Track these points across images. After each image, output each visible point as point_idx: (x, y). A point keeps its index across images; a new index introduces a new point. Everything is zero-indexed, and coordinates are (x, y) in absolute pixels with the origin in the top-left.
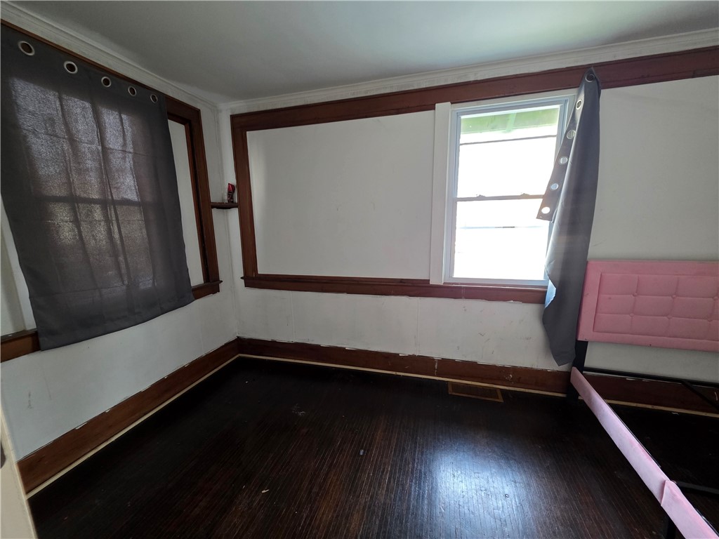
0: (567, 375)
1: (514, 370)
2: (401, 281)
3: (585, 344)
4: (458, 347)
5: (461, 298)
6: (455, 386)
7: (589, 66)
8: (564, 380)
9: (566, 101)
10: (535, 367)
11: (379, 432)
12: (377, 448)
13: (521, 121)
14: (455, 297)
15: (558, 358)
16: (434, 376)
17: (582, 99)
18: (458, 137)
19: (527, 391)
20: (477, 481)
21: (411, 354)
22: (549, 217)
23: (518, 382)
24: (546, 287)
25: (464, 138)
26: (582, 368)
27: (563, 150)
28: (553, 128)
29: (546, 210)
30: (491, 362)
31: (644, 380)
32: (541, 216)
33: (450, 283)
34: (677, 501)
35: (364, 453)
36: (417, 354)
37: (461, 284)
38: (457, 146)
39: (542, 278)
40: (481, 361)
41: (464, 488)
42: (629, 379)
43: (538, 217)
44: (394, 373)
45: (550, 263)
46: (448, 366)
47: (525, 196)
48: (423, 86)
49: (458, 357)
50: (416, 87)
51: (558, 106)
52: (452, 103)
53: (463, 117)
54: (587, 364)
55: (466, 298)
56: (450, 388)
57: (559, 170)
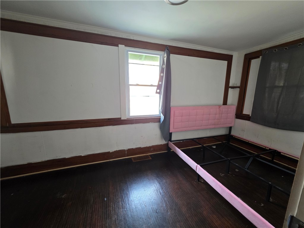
0: (168, 144)
1: (153, 147)
2: (109, 119)
3: (171, 133)
4: (134, 143)
5: (134, 124)
6: (134, 158)
7: (167, 46)
8: (167, 147)
9: (161, 55)
10: (159, 144)
11: (110, 187)
12: (112, 194)
13: (146, 58)
14: (132, 124)
15: (165, 140)
16: (125, 157)
17: (166, 55)
18: (128, 60)
19: (157, 153)
20: (152, 188)
21: (115, 150)
22: (159, 93)
23: (154, 151)
24: (160, 117)
25: (130, 61)
26: (171, 141)
27: (162, 71)
28: (158, 63)
29: (158, 91)
30: (145, 146)
31: (184, 141)
32: (157, 93)
33: (129, 118)
34: (200, 169)
35: (107, 199)
36: (118, 150)
37: (133, 118)
38: (128, 63)
39: (158, 113)
40: (142, 146)
41: (150, 193)
42: (181, 141)
43: (156, 93)
44: (108, 161)
45: (162, 108)
46: (131, 151)
47: (152, 86)
48: (113, 35)
49: (134, 147)
50: (109, 35)
51: (159, 56)
52: (125, 46)
53: (129, 52)
54: (172, 139)
55: (135, 123)
56: (133, 160)
57: (161, 78)
